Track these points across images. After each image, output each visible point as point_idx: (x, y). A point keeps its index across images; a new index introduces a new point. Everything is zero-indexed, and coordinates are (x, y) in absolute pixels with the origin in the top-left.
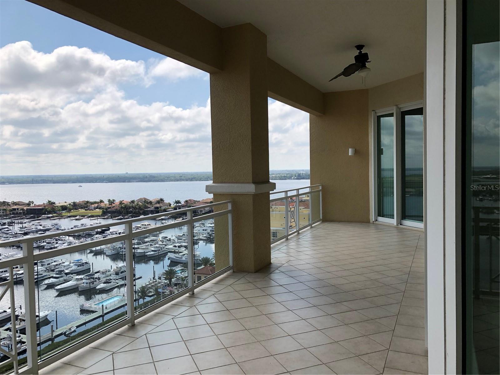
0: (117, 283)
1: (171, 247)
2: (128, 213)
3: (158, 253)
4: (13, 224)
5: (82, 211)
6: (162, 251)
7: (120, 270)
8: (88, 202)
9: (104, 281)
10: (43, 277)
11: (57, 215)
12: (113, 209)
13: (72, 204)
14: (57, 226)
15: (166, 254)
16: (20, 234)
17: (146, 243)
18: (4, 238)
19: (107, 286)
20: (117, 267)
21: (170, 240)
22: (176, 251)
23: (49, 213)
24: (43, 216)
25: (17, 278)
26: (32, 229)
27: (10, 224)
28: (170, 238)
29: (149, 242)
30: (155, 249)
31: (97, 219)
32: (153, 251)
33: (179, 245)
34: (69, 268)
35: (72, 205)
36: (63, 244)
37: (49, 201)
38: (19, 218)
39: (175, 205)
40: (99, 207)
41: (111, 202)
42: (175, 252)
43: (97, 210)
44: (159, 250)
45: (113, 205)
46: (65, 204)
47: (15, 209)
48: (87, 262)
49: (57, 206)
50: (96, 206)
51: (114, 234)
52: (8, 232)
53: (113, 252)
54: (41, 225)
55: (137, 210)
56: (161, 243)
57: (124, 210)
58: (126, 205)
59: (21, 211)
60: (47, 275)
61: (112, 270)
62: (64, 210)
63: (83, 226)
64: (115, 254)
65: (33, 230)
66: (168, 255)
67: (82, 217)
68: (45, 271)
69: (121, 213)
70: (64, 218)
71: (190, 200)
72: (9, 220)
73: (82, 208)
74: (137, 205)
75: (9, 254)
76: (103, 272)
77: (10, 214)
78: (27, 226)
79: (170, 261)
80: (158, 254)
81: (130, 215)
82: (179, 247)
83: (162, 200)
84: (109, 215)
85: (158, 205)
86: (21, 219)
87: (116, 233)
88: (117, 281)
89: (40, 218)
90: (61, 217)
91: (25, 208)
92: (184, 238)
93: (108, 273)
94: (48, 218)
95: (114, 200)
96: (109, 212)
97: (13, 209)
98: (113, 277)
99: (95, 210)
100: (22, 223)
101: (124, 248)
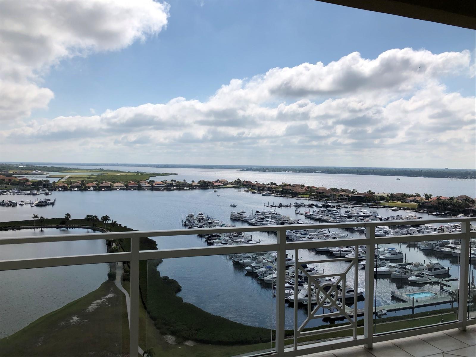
0: (430, 279)
2: (445, 210)
4: (340, 208)
5: (398, 203)
7: (434, 267)
8: (404, 195)
9: (416, 274)
10: (361, 258)
11: (376, 204)
12: (430, 204)
13: (390, 195)
14: (375, 214)
16: (345, 216)
18: (333, 218)
19: (419, 280)
20: (430, 263)
23: (369, 201)
24: (364, 203)
25: (340, 254)
26: (354, 214)
27: (338, 207)
31: (413, 212)
34: (384, 254)
35: (390, 197)
36: (380, 231)
37: (370, 191)
38: (345, 203)
40: (415, 200)
41: (428, 197)
43: (413, 203)
45: (430, 200)
46: (384, 195)
47: (342, 195)
48: (400, 252)
49: (376, 196)
50: (412, 199)
51: (429, 229)
52: (336, 214)
53: (427, 247)
54: (362, 212)
55: (456, 208)
57: (442, 206)
58: (443, 201)
59: (347, 197)
60: (364, 257)
61: (425, 265)
62: (382, 201)
63: (398, 217)
64: (429, 249)
65: (355, 215)
67: (398, 208)
68: (363, 253)
69: (438, 209)
70: (382, 207)
72: (337, 204)
73: (398, 200)
74: (457, 202)
75: (336, 232)
76: (416, 265)
77: (339, 199)
78: (350, 211)
81: (448, 212)
84: (425, 209)
86: (346, 204)
87: (432, 229)
88: (430, 277)
89: (362, 205)
90: (379, 206)
91: (350, 195)
93: (420, 267)
94: (368, 206)
95: (431, 195)
96: (425, 207)
97: (340, 195)
98: (425, 272)
99: (411, 203)
100: (347, 208)
101: (439, 245)
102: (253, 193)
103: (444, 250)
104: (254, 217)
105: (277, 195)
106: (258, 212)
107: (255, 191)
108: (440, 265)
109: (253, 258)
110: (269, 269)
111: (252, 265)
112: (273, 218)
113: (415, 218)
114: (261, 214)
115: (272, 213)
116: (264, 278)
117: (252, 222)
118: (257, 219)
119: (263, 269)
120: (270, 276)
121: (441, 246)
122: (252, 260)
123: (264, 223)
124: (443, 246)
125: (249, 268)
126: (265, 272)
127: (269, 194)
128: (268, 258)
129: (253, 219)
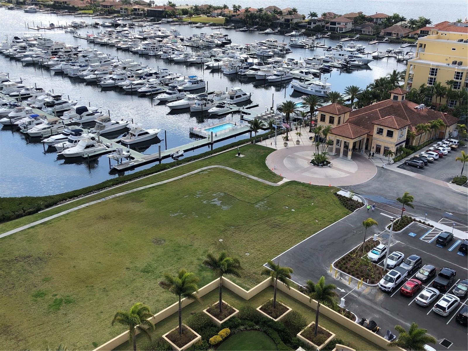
0: (231, 109)
1: (297, 72)
2: (254, 24)
3: (281, 78)
4: (134, 26)
5: (203, 17)
6: (285, 76)
7: (235, 94)
8: (210, 7)
9: (217, 104)
10: (158, 91)
11: (177, 20)
12: (237, 18)
13: (194, 7)
14: (175, 33)
15: (289, 80)
16: (138, 38)
17: (268, 64)
18: (124, 41)
19: (219, 111)
20: (232, 90)
21: (297, 64)
22: (302, 78)
23: (170, 16)
24: (163, 19)
25: (132, 88)
26: (150, 34)
27: (131, 26)
28: (297, 62)
29: (272, 64)
30: (278, 72)
31: (219, 28)
32: (275, 75)
33: (307, 71)
34: (183, 84)
35: (194, 10)
36: (180, 55)
37: (170, 3)
38: (140, 20)
39: (310, 18)
40: (222, 14)
41: (236, 9)
42: (300, 80)
43: (220, 17)
44: (283, 75)
45: (238, 12)
46: (187, 7)
47: (135, 9)
48: (202, 80)
49: (178, 9)
50: (219, 12)
51: (235, 49)
52: (127, 35)
53: (231, 71)
54: (160, 31)
55: (264, 22)
56: (286, 66)
57: (250, 19)
58: (252, 14)
59: (142, 12)
60: (161, 89)
61: (227, 93)
62: (185, 15)
63: (202, 35)
64: (233, 74)
65: (152, 35)
66: (291, 82)
67: (203, 24)
68: (159, 84)
69: (246, 24)
70: (185, 24)
71: (329, 13)
72: (130, 22)
73: (204, 13)
74: (265, 14)
75: (126, 60)
76: (218, 94)
77: (132, 14)
78: (146, 30)
79: (293, 89)
80: (280, 80)
81: (256, 27)
82: (306, 73)
83: (295, 10)
84: (233, 25)
85: (289, 17)
86: (142, 21)
87: (237, 48)
88: (231, 106)
89: (160, 22)
90: (181, 22)
91: (146, 9)
92: (315, 62)
93: (223, 96)
94: (168, 22)
95: (239, 7)
96: (233, 21)
97: (134, 8)
98: (228, 101)
99: (218, 17)
100: (142, 26)
101: (243, 68)
102: (9, 9)
103: (247, 73)
104: (12, 46)
105: (48, 11)
106: (16, 38)
107: (11, 5)
108: (242, 91)
109: (11, 105)
110: (35, 119)
111: (10, 115)
112: (40, 45)
113: (221, 36)
114: (22, 40)
115: (39, 39)
116: (29, 131)
117: (8, 53)
118: (16, 49)
119: (26, 120)
120: (36, 128)
121: (245, 68)
122: (10, 108)
123: (26, 53)
124: (247, 68)
125: (5, 120)
126: (30, 123)
127: (34, 11)
128: (34, 103)
129: (10, 49)
